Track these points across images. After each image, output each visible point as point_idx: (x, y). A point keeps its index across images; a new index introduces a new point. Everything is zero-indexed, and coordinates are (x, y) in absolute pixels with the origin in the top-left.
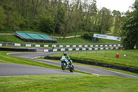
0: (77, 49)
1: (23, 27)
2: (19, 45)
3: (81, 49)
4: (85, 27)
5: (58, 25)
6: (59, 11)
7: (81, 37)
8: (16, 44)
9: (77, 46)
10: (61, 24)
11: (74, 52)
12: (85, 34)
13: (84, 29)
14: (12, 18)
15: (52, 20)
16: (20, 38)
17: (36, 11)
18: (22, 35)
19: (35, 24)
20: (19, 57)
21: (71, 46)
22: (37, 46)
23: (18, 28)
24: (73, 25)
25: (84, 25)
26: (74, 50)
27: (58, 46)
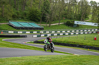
0: (61, 34)
1: (15, 18)
2: (13, 32)
3: (64, 34)
4: (67, 16)
5: (44, 14)
6: (45, 3)
7: (64, 24)
8: (10, 32)
9: (61, 32)
10: (46, 14)
11: (59, 36)
12: (67, 22)
13: (66, 18)
14: (5, 10)
15: (39, 11)
16: (12, 27)
17: (25, 4)
18: (15, 24)
19: (25, 14)
20: (13, 42)
21: (56, 32)
22: (27, 32)
23: (11, 18)
24: (57, 14)
25: (66, 14)
26: (59, 35)
27: (45, 32)
